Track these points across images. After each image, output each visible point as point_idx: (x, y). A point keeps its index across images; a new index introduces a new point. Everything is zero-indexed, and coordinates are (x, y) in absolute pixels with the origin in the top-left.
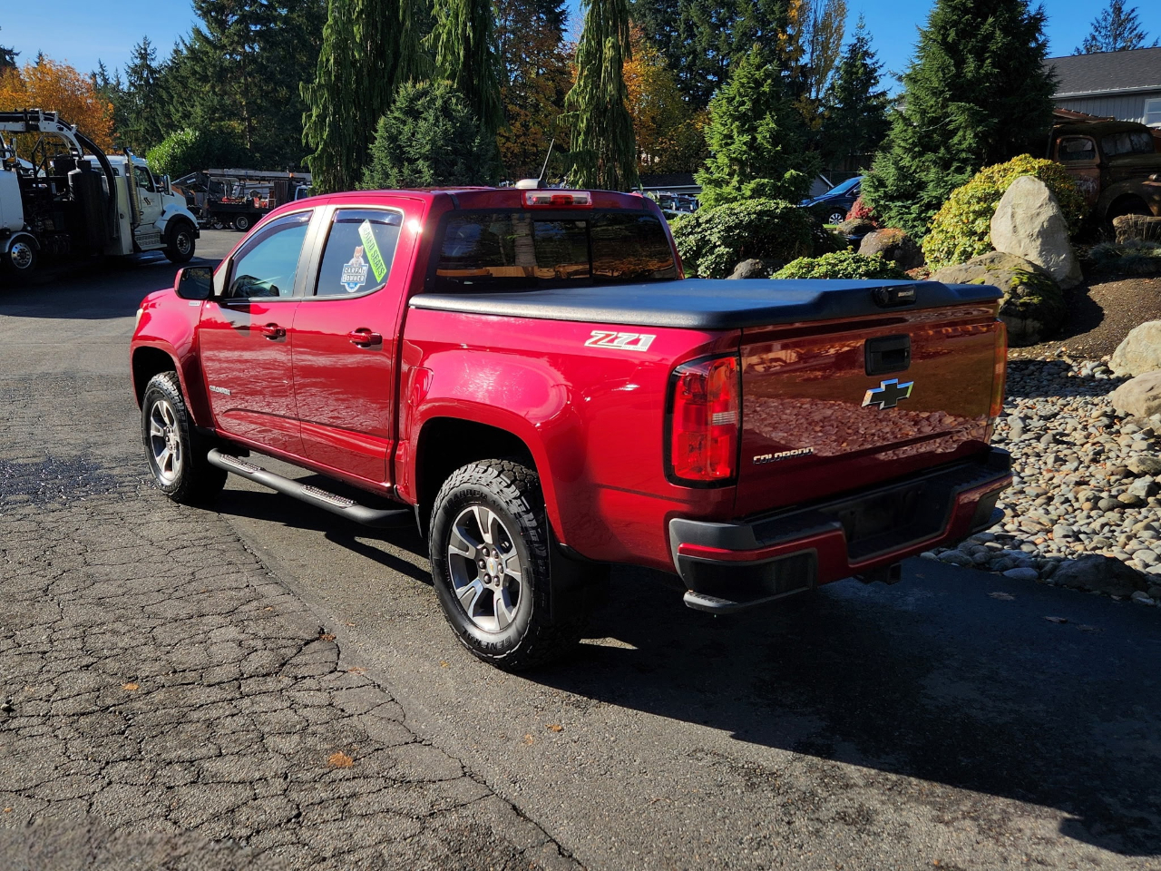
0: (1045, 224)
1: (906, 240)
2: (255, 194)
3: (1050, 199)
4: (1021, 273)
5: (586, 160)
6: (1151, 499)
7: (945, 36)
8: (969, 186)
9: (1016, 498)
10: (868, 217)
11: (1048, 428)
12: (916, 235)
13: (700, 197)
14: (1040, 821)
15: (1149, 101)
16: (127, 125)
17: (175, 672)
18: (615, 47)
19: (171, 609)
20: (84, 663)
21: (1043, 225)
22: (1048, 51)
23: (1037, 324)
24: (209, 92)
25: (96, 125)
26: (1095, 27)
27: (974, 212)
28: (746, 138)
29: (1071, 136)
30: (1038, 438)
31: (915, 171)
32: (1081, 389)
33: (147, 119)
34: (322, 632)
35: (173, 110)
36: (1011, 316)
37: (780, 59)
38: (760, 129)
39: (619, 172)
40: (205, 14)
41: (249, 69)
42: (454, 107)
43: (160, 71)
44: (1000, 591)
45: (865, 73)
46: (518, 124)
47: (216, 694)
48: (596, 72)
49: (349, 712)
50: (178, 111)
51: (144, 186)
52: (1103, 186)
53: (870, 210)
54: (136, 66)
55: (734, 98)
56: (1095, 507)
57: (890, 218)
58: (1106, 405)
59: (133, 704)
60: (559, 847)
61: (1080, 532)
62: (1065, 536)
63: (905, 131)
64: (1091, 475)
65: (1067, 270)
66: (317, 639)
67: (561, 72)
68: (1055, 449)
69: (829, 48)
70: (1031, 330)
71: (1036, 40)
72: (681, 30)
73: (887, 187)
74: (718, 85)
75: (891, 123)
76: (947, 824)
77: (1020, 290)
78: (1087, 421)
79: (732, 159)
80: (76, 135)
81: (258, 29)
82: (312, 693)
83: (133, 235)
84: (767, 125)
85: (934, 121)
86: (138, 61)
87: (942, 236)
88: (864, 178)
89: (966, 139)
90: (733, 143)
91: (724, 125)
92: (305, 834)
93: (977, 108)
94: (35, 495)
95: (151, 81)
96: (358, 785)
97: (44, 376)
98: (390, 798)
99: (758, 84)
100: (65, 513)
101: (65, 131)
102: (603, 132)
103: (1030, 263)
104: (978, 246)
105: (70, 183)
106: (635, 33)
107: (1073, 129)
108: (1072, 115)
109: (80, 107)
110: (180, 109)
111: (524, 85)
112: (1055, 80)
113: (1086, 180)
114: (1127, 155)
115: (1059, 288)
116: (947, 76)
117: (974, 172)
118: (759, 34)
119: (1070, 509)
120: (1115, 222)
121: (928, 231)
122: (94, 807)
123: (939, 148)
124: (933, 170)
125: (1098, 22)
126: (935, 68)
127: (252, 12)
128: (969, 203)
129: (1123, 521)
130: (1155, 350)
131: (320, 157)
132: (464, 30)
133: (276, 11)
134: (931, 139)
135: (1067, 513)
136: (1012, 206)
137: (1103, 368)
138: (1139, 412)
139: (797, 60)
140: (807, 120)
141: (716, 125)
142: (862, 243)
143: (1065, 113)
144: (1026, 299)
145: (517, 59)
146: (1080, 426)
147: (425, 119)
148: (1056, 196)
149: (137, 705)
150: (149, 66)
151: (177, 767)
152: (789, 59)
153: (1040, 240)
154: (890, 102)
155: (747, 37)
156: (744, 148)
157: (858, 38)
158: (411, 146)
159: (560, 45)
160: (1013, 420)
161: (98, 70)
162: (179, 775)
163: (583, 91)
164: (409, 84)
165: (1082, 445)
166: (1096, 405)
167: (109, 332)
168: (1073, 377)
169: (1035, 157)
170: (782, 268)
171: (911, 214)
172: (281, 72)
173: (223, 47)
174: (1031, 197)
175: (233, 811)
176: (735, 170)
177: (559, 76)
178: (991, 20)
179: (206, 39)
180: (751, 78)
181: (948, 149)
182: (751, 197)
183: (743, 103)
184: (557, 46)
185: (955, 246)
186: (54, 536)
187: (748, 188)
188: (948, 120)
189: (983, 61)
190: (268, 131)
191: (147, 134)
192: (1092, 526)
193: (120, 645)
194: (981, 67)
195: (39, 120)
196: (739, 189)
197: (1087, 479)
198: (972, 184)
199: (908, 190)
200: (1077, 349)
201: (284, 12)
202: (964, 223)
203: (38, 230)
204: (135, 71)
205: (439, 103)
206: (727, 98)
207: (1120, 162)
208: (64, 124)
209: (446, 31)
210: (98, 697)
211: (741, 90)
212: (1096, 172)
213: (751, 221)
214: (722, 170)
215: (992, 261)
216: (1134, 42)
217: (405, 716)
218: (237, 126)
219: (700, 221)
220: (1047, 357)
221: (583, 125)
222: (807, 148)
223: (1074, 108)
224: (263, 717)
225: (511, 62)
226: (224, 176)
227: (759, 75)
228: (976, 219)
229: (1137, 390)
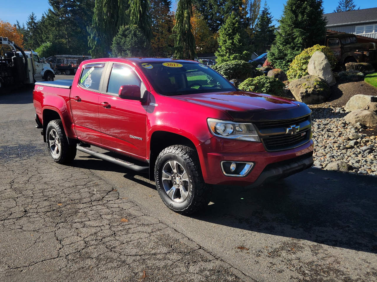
0: (324, 66)
1: (282, 72)
2: (72, 63)
3: (325, 58)
4: (317, 81)
5: (180, 49)
6: (355, 146)
7: (292, 8)
8: (300, 55)
9: (316, 147)
10: (270, 66)
11: (326, 128)
12: (285, 71)
13: (216, 60)
14: (320, 227)
15: (357, 27)
16: (27, 42)
17: (72, 200)
18: (188, 13)
19: (67, 185)
20: (45, 199)
21: (323, 66)
22: (324, 12)
23: (322, 97)
24: (55, 30)
25: (18, 42)
26: (340, 3)
27: (302, 63)
28: (231, 41)
29: (332, 38)
30: (323, 130)
31: (284, 51)
32: (336, 116)
33: (34, 39)
34: (113, 189)
35: (43, 36)
36: (314, 94)
37: (240, 16)
38: (235, 38)
39: (190, 53)
40: (52, 5)
41: (67, 22)
42: (137, 33)
43: (38, 24)
44: (310, 172)
45: (268, 20)
46: (156, 38)
47: (85, 205)
48: (182, 21)
49: (124, 208)
50: (44, 36)
51: (36, 61)
52: (342, 54)
53: (270, 63)
54: (30, 22)
55: (226, 29)
56: (339, 149)
57: (276, 65)
58: (343, 120)
59: (62, 209)
60: (189, 238)
61: (334, 156)
62: (330, 157)
63: (280, 38)
64: (338, 140)
65: (331, 80)
66: (112, 191)
67: (170, 21)
68: (328, 133)
69: (256, 12)
70: (320, 99)
71: (320, 8)
72: (208, 7)
73: (275, 56)
74: (221, 24)
75: (276, 35)
76: (295, 229)
77: (317, 86)
78: (337, 125)
79: (226, 48)
80: (14, 45)
81: (70, 9)
82: (113, 204)
83: (33, 77)
84: (237, 37)
85: (289, 35)
86: (30, 20)
87: (293, 71)
88: (268, 53)
89: (299, 40)
90: (226, 43)
91: (224, 37)
92: (117, 238)
93: (302, 30)
94: (18, 156)
95: (35, 27)
96: (130, 226)
97: (11, 121)
98: (140, 228)
99: (234, 24)
100: (28, 160)
101: (11, 43)
102: (185, 40)
103: (320, 78)
104: (304, 73)
105: (13, 61)
106: (194, 8)
107: (333, 36)
108: (333, 32)
109: (12, 36)
110: (45, 36)
111: (158, 26)
112: (326, 21)
113: (337, 52)
114: (349, 44)
115: (329, 86)
116: (293, 20)
117: (302, 50)
118: (233, 8)
119: (332, 150)
120: (346, 65)
121: (288, 69)
122: (56, 234)
123: (291, 43)
124: (289, 50)
125: (341, 2)
126: (289, 18)
127: (68, 4)
128: (301, 60)
129: (347, 152)
130: (358, 103)
131: (94, 50)
132: (139, 8)
133: (76, 3)
134: (289, 40)
135: (331, 151)
136: (314, 61)
137: (343, 109)
138: (353, 122)
139: (246, 16)
140: (249, 35)
141: (221, 37)
142: (268, 74)
143: (330, 31)
144: (319, 89)
145: (155, 17)
146: (335, 127)
147: (128, 37)
148: (327, 57)
149: (63, 209)
150: (34, 22)
151: (78, 223)
152: (243, 15)
153: (323, 71)
154: (276, 29)
155: (229, 9)
156: (230, 44)
157: (265, 9)
158: (124, 46)
159: (169, 12)
160: (315, 126)
161: (16, 23)
162: (78, 225)
163: (178, 27)
164: (123, 26)
165: (336, 132)
166: (340, 120)
167: (29, 108)
168: (334, 113)
169: (321, 45)
170: (243, 81)
171: (283, 64)
172: (78, 23)
173: (59, 15)
174: (320, 58)
175: (96, 233)
176: (227, 51)
177: (169, 22)
178: (306, 3)
179: (53, 13)
180: (232, 22)
181: (294, 43)
182: (233, 60)
183: (229, 30)
184: (168, 13)
185: (297, 73)
186: (27, 166)
187: (232, 57)
188: (293, 34)
189: (304, 16)
190: (74, 42)
191: (34, 44)
192: (338, 154)
193: (54, 194)
194: (303, 17)
195: (2, 40)
196: (229, 57)
197: (337, 141)
198: (302, 54)
199: (282, 57)
200: (335, 104)
201: (78, 3)
202: (299, 66)
203: (3, 76)
204: (30, 23)
205: (133, 32)
206: (224, 29)
207: (347, 46)
208: (10, 41)
209: (133, 9)
210: (51, 207)
211: (229, 26)
212: (340, 49)
213: (233, 67)
214: (224, 51)
215: (308, 78)
216: (352, 8)
217: (141, 209)
218: (64, 41)
219: (217, 67)
220: (326, 107)
221: (178, 38)
222: (250, 44)
223: (333, 29)
224: (100, 211)
225: (153, 18)
226: (61, 57)
227: (234, 21)
228: (303, 65)
229: (352, 115)
